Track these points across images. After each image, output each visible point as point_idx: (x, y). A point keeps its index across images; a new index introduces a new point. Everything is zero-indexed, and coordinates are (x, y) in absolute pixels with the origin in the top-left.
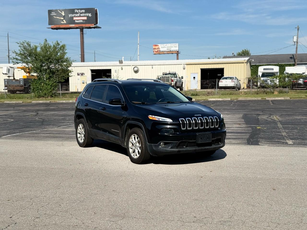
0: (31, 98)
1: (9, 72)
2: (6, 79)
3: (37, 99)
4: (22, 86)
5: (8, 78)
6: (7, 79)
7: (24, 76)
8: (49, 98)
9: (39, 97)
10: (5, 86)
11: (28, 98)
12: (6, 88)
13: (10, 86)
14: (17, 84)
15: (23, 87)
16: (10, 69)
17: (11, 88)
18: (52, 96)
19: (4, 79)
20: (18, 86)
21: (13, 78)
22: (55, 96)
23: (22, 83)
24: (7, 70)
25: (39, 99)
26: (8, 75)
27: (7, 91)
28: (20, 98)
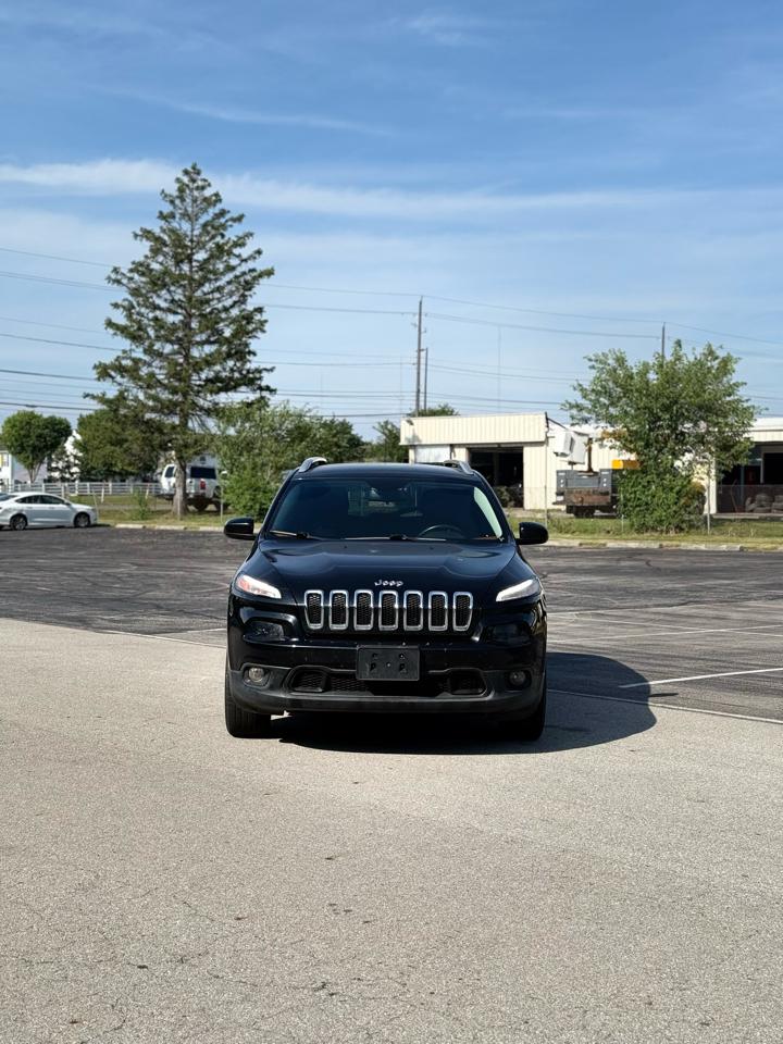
0: (617, 533)
1: (571, 449)
2: (562, 471)
3: (635, 535)
4: (607, 494)
5: (569, 468)
6: (566, 471)
7: (614, 462)
8: (672, 534)
9: (642, 528)
10: (558, 494)
11: (608, 532)
12: (561, 498)
13: (571, 492)
14: (592, 485)
15: (609, 497)
16: (576, 438)
17: (576, 501)
18: (679, 529)
19: (558, 472)
20: (594, 492)
21: (585, 468)
22: (691, 526)
23: (606, 485)
24: (566, 442)
25: (641, 536)
26: (568, 459)
27: (563, 508)
28: (585, 531)
